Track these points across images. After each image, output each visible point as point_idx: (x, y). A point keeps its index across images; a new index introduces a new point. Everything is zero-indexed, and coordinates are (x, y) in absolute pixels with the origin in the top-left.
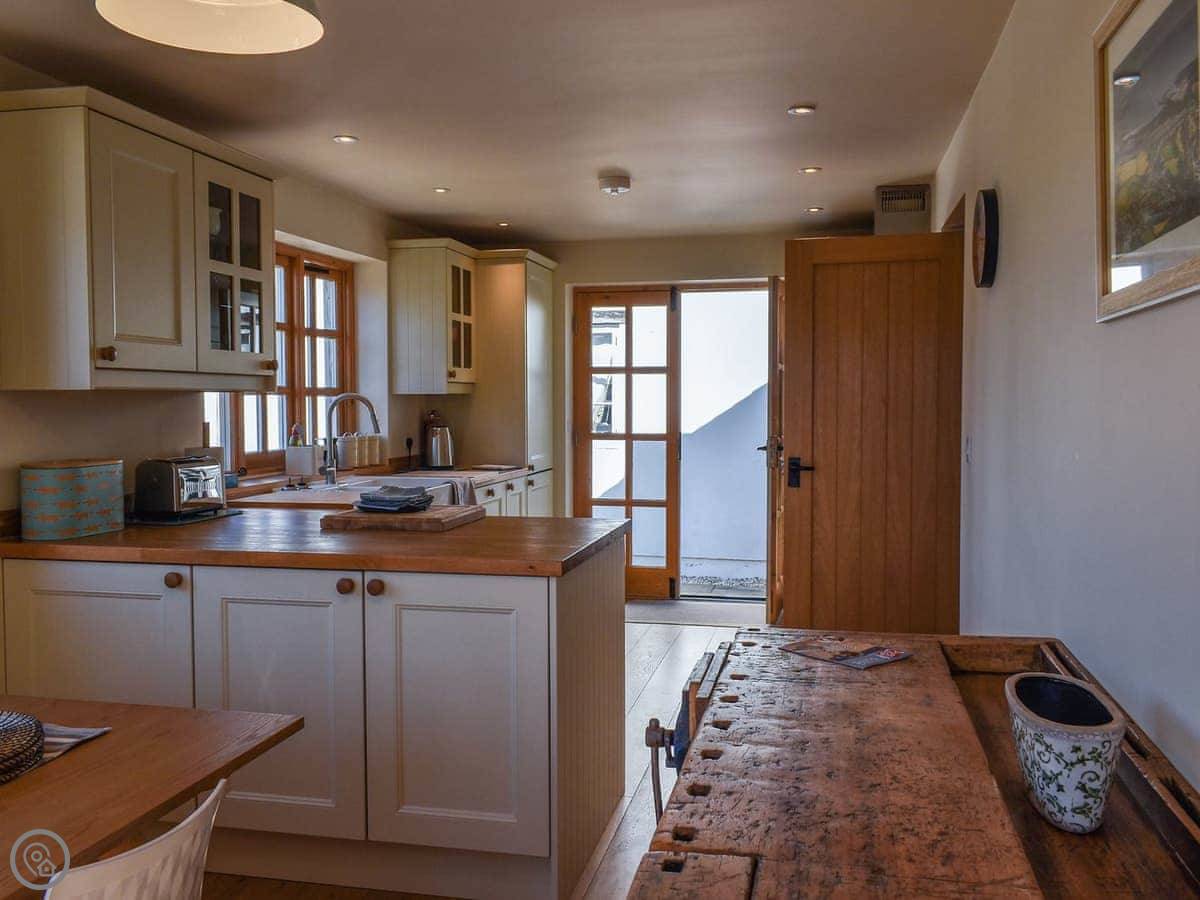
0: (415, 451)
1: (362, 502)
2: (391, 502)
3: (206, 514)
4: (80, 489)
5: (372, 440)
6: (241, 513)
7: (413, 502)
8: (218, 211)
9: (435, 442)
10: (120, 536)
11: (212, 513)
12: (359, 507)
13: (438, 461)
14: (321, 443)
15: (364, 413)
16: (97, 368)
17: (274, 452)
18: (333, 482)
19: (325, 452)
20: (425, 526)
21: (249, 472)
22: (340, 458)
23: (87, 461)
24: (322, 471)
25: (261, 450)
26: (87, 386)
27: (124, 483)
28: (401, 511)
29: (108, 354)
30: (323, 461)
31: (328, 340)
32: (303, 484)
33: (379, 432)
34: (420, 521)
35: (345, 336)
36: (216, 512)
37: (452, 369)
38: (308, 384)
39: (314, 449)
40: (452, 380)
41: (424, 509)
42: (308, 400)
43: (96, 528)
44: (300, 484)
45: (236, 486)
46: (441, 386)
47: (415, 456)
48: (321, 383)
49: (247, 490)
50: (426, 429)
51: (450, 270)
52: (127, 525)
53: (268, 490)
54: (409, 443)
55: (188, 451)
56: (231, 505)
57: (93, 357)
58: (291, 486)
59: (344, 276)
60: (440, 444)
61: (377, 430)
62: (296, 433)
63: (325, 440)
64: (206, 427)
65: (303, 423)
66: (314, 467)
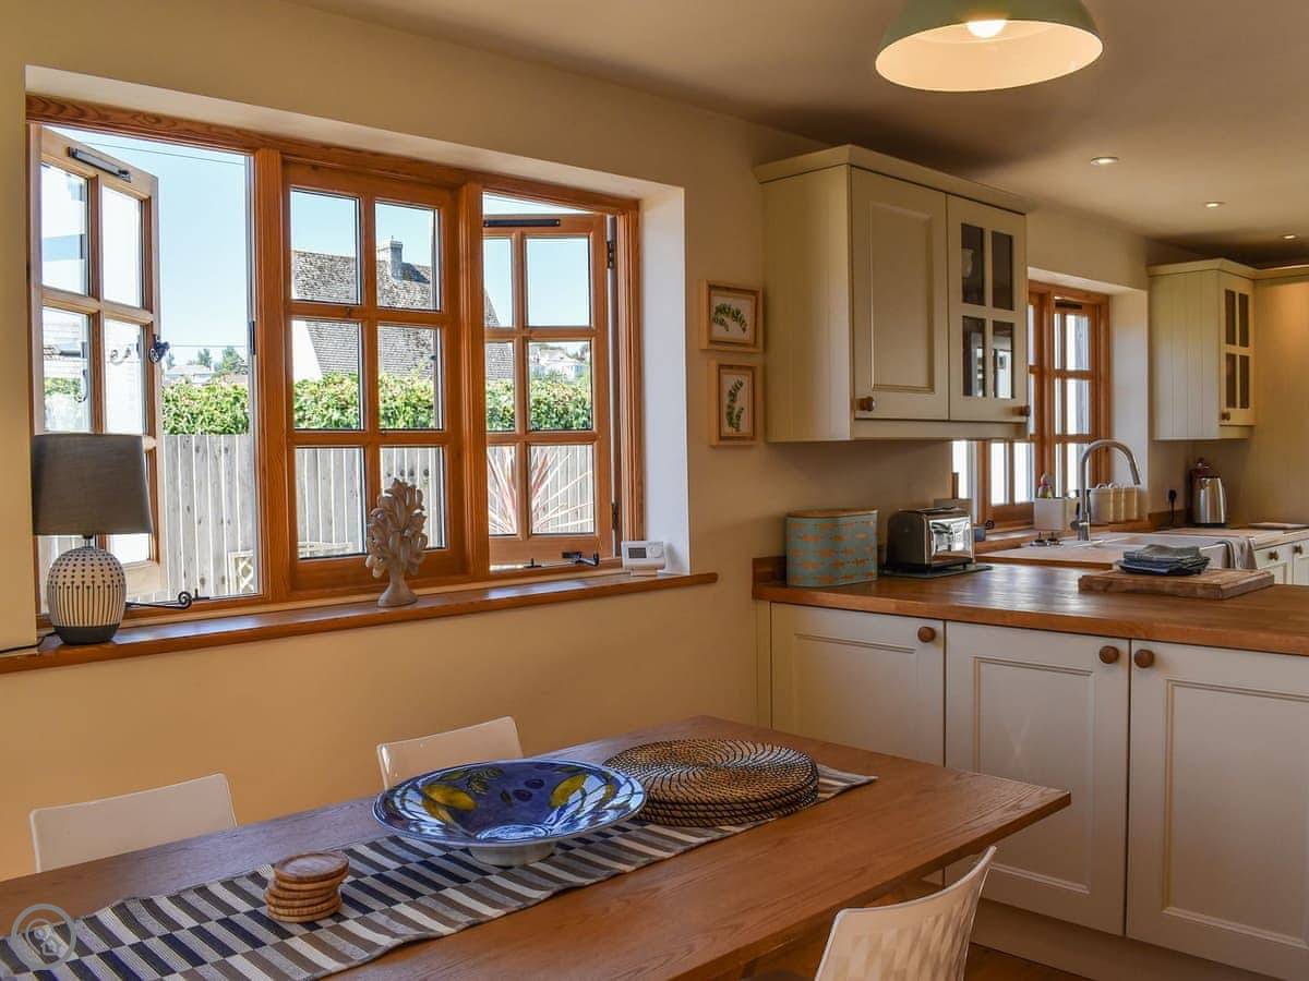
0: (1179, 505)
1: (1125, 562)
2: (1159, 563)
3: (956, 567)
4: (838, 538)
5: (1129, 492)
6: (990, 568)
7: (1186, 564)
8: (969, 253)
9: (1204, 495)
10: (874, 586)
11: (961, 567)
12: (1122, 567)
13: (1206, 517)
14: (1072, 495)
15: (1120, 462)
16: (856, 419)
17: (1021, 504)
18: (1086, 538)
19: (1078, 505)
20: (1200, 592)
21: (996, 525)
22: (1092, 511)
23: (845, 510)
24: (1075, 525)
25: (1008, 502)
26: (847, 438)
27: (878, 534)
28: (1171, 574)
29: (866, 404)
30: (1075, 516)
31: (1080, 381)
32: (1054, 540)
33: (1139, 483)
34: (1194, 587)
35: (1099, 377)
36: (965, 567)
37: (1226, 410)
38: (1058, 431)
39: (1065, 503)
40: (1226, 422)
41: (1199, 572)
42: (1058, 448)
43: (851, 577)
44: (1050, 540)
45: (984, 540)
46: (1212, 430)
47: (1180, 511)
48: (1072, 430)
49: (994, 545)
50: (1192, 479)
51: (1223, 295)
52: (880, 575)
53: (1016, 545)
54: (1173, 495)
55: (937, 502)
56: (980, 560)
57: (852, 408)
58: (1040, 542)
59: (1098, 310)
60: (1212, 496)
61: (1137, 481)
62: (1045, 484)
63: (1077, 492)
64: (955, 477)
65: (1052, 474)
66: (1065, 523)
